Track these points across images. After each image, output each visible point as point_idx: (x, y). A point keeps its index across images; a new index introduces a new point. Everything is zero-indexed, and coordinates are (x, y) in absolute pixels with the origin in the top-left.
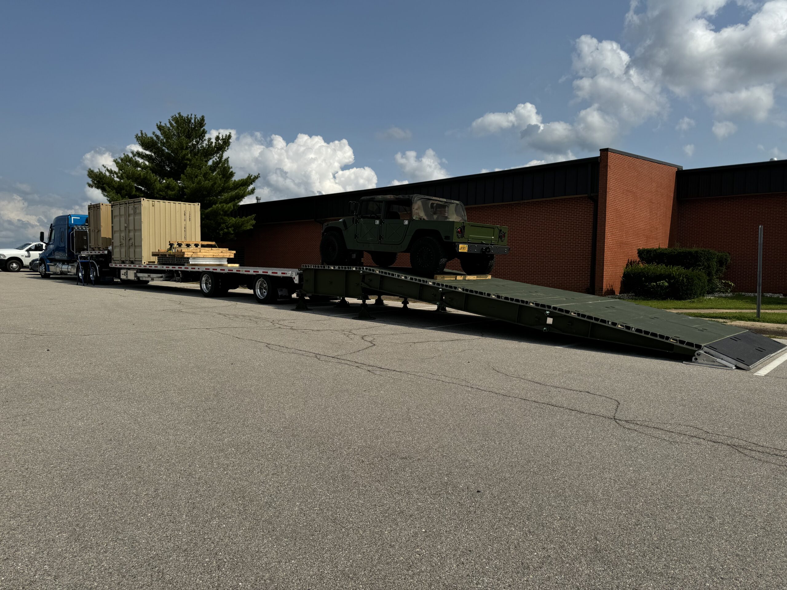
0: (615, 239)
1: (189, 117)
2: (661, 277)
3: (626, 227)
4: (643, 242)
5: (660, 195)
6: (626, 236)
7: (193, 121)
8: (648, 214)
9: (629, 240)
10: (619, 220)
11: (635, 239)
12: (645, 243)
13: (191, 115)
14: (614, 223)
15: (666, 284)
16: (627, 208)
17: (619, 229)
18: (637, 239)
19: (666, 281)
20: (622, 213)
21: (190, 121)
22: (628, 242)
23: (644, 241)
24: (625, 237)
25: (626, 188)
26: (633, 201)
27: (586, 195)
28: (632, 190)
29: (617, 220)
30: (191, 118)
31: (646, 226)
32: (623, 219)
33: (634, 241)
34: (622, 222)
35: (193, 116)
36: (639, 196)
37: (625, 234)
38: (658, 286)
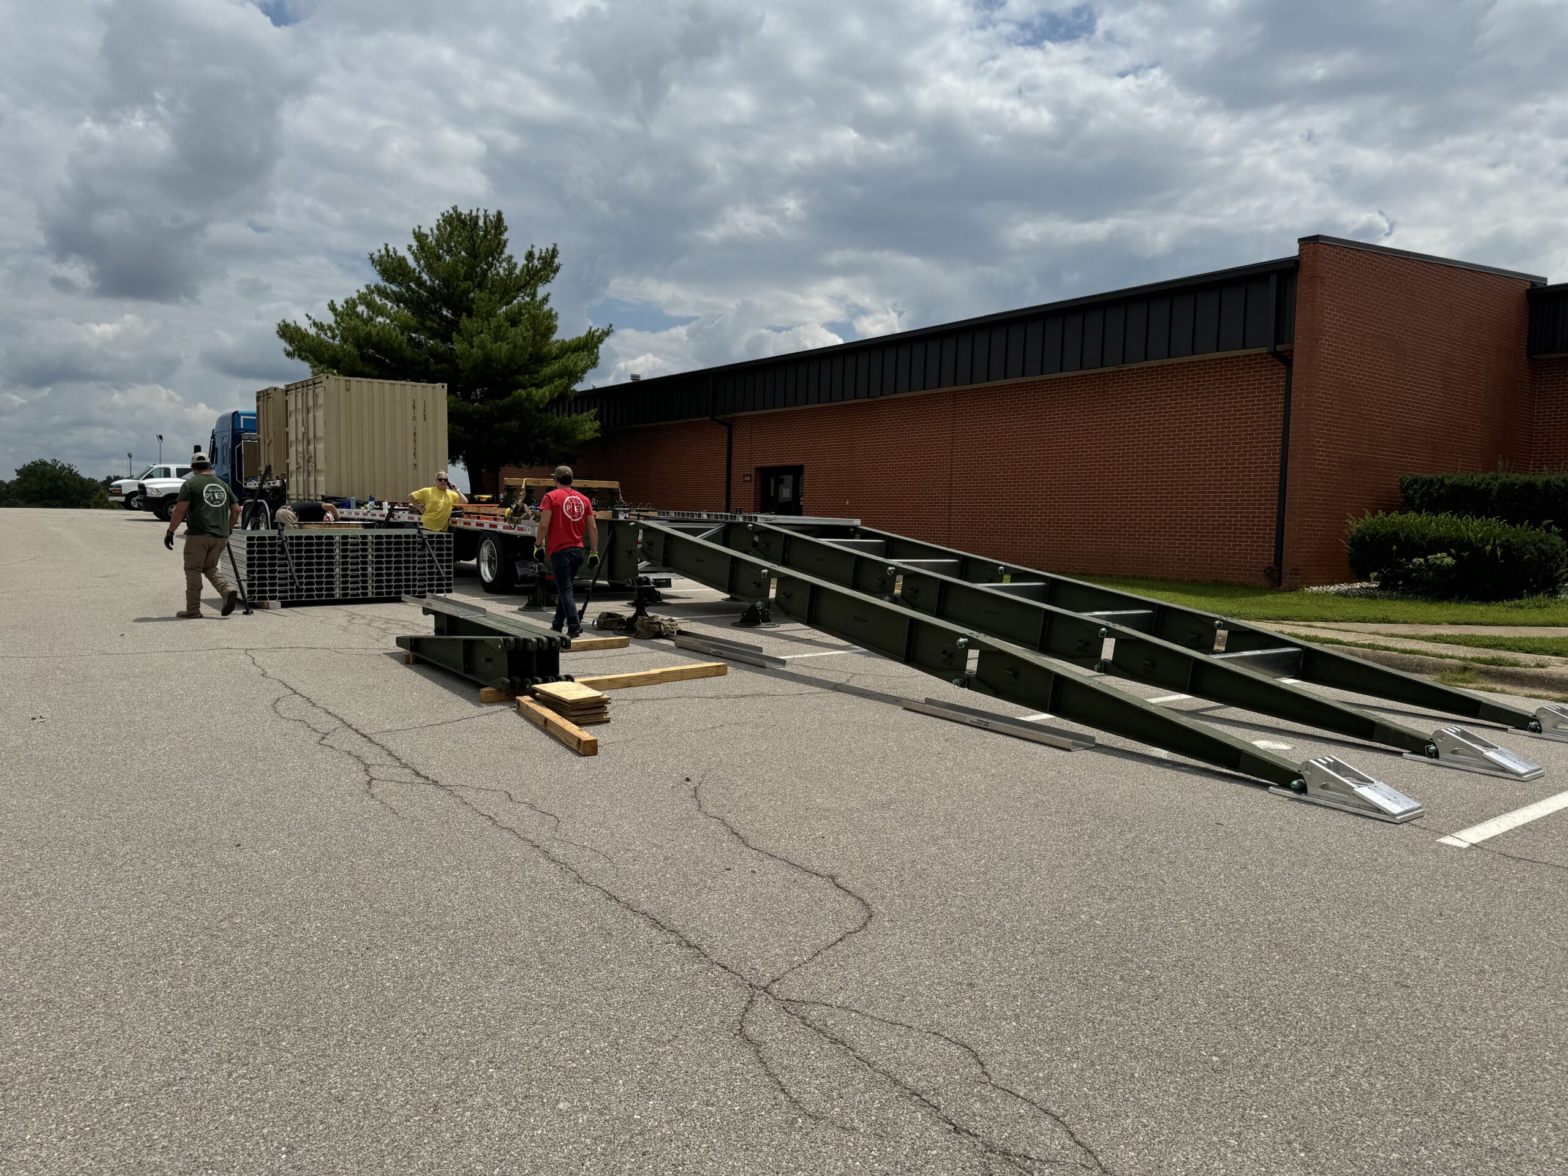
0: (1338, 453)
1: (474, 214)
2: (1439, 544)
3: (1370, 423)
4: (1423, 460)
5: (1476, 346)
6: (1372, 445)
7: (481, 223)
8: (1439, 392)
9: (1379, 454)
10: (1348, 407)
11: (1399, 453)
12: (1429, 461)
13: (478, 210)
14: (1335, 413)
15: (1449, 560)
16: (1375, 378)
17: (1350, 429)
18: (1404, 453)
19: (1450, 554)
20: (1358, 391)
21: (476, 223)
22: (1375, 458)
23: (1427, 457)
24: (1368, 448)
25: (1371, 329)
26: (1392, 361)
27: (1264, 350)
28: (1389, 334)
29: (1344, 406)
30: (477, 217)
31: (1431, 422)
32: (1360, 405)
33: (1396, 457)
34: (1359, 413)
35: (481, 213)
36: (1410, 348)
37: (1369, 440)
38: (1430, 566)
